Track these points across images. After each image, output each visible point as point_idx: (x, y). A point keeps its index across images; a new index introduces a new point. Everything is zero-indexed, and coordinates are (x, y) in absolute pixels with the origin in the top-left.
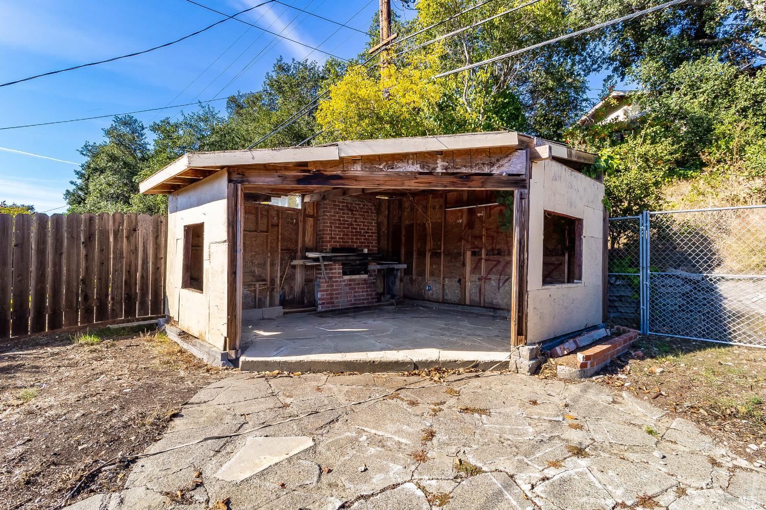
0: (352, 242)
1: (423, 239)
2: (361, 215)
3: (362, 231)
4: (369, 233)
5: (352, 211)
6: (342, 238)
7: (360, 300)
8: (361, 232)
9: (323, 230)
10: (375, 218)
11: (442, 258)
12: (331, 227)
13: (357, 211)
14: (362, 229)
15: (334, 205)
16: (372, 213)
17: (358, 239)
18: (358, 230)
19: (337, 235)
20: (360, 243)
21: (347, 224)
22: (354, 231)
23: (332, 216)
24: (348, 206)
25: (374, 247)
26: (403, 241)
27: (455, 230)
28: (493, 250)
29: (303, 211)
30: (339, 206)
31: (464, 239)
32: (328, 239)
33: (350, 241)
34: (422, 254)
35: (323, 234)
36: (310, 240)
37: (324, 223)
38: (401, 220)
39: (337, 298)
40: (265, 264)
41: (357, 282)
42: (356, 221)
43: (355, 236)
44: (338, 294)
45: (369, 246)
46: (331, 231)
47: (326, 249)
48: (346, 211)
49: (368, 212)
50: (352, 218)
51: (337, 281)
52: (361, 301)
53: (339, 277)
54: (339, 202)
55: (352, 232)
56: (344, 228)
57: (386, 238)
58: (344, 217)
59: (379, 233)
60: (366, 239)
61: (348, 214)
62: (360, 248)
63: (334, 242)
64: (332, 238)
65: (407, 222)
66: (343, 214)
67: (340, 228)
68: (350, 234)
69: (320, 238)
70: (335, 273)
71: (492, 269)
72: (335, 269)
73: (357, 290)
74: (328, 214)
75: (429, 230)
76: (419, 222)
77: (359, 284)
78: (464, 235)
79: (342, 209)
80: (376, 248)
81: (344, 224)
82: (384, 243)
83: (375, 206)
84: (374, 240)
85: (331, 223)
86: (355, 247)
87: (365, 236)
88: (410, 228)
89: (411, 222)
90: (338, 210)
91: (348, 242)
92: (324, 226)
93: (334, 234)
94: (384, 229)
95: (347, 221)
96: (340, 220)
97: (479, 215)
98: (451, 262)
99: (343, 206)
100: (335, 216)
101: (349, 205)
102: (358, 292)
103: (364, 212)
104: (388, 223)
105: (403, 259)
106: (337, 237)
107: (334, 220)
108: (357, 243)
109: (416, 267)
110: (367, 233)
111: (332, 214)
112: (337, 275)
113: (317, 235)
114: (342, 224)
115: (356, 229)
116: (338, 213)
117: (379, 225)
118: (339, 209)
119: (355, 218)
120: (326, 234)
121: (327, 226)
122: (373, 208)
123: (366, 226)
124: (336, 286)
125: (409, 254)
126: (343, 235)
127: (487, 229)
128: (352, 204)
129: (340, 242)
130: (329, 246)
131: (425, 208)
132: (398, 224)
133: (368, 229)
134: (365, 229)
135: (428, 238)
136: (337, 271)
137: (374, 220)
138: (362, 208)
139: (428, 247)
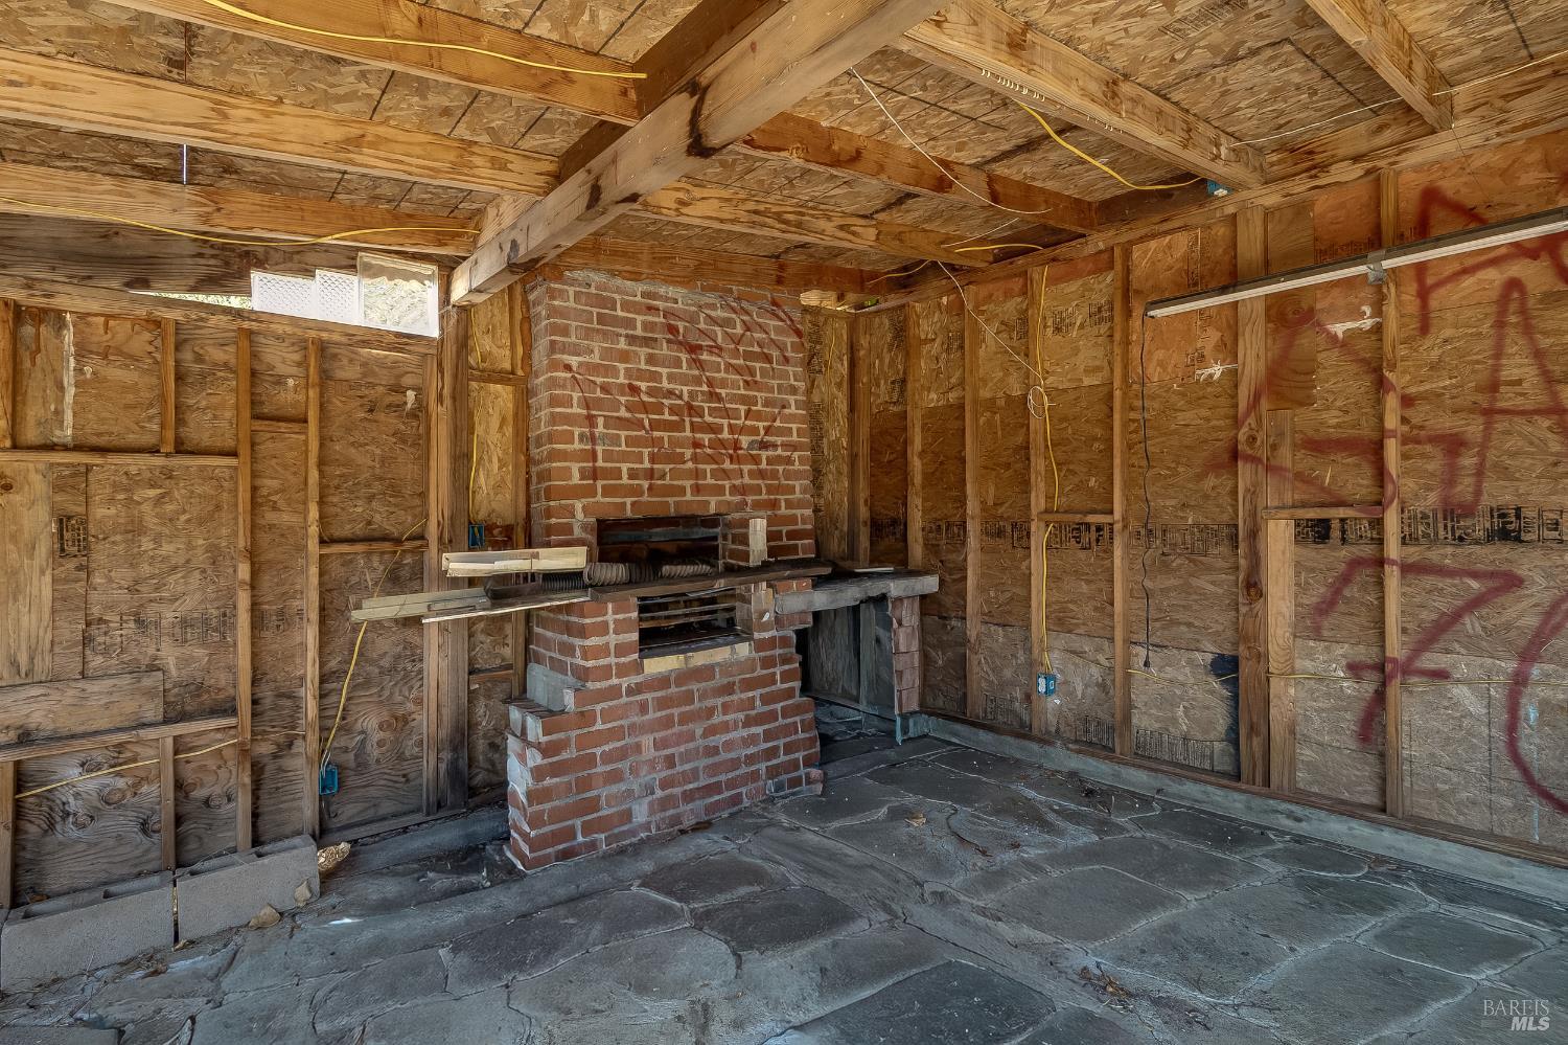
0: (697, 489)
1: (1014, 466)
2: (737, 370)
3: (745, 440)
4: (775, 446)
5: (693, 349)
6: (650, 474)
7: (734, 764)
8: (736, 446)
9: (551, 438)
10: (801, 385)
11: (1118, 553)
12: (591, 420)
13: (717, 349)
14: (742, 430)
15: (601, 319)
16: (787, 360)
17: (726, 474)
18: (726, 435)
19: (624, 457)
20: (735, 490)
21: (672, 411)
22: (706, 438)
23: (594, 369)
24: (672, 329)
25: (800, 504)
26: (918, 479)
27: (1182, 418)
28: (1453, 512)
29: (450, 351)
30: (630, 323)
31: (1255, 460)
32: (576, 479)
33: (688, 484)
34: (1010, 532)
35: (554, 456)
36: (498, 487)
37: (554, 401)
38: (902, 391)
39: (615, 777)
40: (227, 620)
41: (719, 680)
42: (713, 396)
43: (712, 459)
44: (622, 754)
45: (774, 505)
46: (593, 439)
47: (568, 529)
48: (664, 350)
49: (768, 359)
50: (698, 381)
51: (614, 692)
52: (744, 770)
53: (623, 671)
54: (626, 306)
55: (697, 445)
56: (655, 425)
57: (845, 469)
58: (655, 377)
59: (816, 448)
60: (761, 474)
61: (677, 363)
62: (737, 516)
63: (607, 491)
64: (594, 474)
65: (933, 399)
66: (651, 360)
67: (640, 425)
68: (688, 453)
69: (542, 477)
70: (604, 651)
71: (1457, 616)
72: (602, 629)
73: (717, 719)
74: (574, 361)
75: (1041, 425)
76: (985, 393)
77: (728, 689)
78: (1252, 439)
79: (647, 342)
80: (808, 512)
81: (659, 409)
82: (837, 486)
83: (799, 333)
84: (797, 475)
85: (587, 404)
86: (712, 510)
87: (756, 460)
88: (949, 423)
89: (952, 396)
90: (622, 344)
91: (682, 491)
92: (554, 419)
93: (608, 456)
94: (836, 431)
95: (670, 393)
96: (634, 390)
97: (1339, 329)
98: (1166, 568)
99: (647, 326)
100: (610, 371)
101: (681, 325)
102: (725, 727)
103: (748, 356)
104: (852, 408)
105: (917, 551)
106: (625, 467)
107: (605, 388)
108: (720, 490)
109: (981, 589)
110: (764, 446)
111: (596, 359)
112: (612, 660)
113: (529, 461)
114: (645, 408)
115: (714, 429)
116: (624, 357)
117: (815, 416)
118: (632, 339)
119: (710, 383)
120: (564, 456)
121: (568, 419)
122: (790, 340)
123: (759, 416)
124: (607, 716)
125: (946, 532)
126: (653, 460)
127: (1407, 401)
128: (692, 319)
129: (637, 491)
130: (580, 515)
131: (1021, 328)
132: (894, 409)
133: (768, 430)
134: (754, 431)
135: (1038, 464)
136: (612, 639)
137: (794, 390)
138: (738, 341)
139: (1038, 502)
